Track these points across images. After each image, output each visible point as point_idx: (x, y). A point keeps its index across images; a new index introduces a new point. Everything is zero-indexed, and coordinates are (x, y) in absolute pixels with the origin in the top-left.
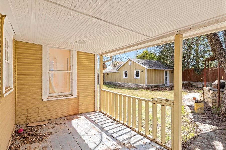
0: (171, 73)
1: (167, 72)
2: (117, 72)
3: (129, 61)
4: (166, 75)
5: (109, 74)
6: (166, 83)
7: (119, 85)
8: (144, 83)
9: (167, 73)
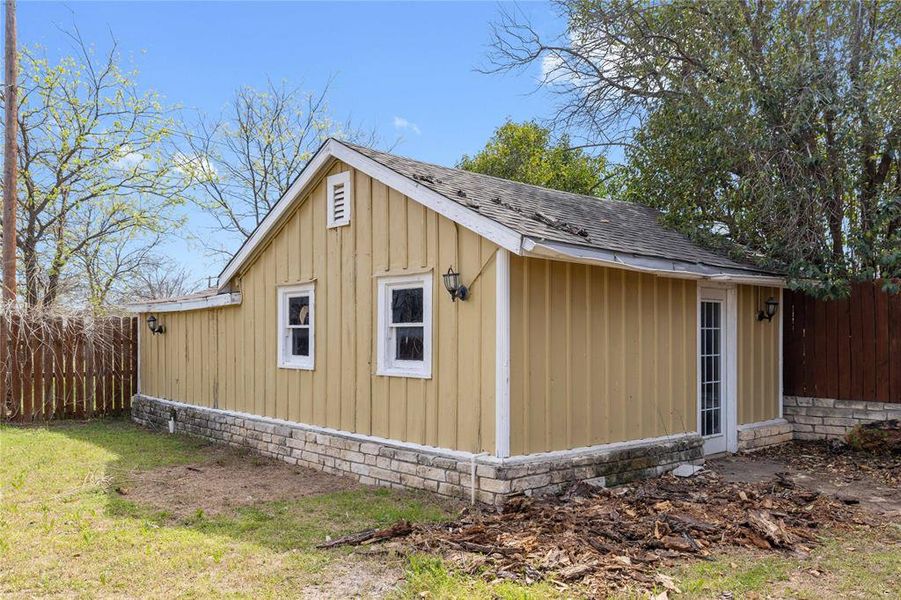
0: (753, 316)
1: (717, 306)
2: (225, 300)
3: (333, 180)
4: (711, 343)
5: (170, 324)
6: (711, 423)
7: (239, 435)
8: (480, 440)
9: (717, 324)
